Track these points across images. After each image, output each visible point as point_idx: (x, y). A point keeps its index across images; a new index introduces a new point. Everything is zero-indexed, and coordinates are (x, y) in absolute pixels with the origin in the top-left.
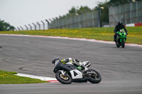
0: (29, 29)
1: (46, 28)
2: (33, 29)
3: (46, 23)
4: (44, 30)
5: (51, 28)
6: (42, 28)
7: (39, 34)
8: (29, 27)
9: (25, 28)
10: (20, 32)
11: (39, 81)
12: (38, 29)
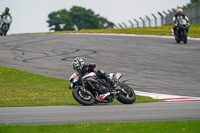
0: (135, 26)
1: (159, 24)
2: (141, 25)
3: (159, 17)
4: (156, 28)
5: (166, 25)
6: (153, 25)
7: (149, 33)
8: (135, 23)
9: (129, 25)
10: (123, 30)
11: (150, 100)
12: (147, 25)
